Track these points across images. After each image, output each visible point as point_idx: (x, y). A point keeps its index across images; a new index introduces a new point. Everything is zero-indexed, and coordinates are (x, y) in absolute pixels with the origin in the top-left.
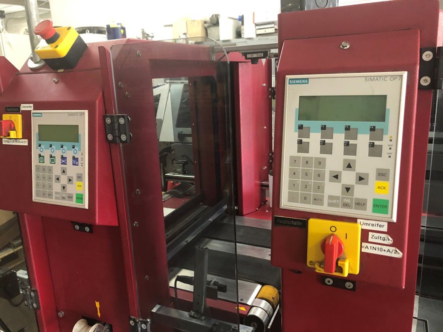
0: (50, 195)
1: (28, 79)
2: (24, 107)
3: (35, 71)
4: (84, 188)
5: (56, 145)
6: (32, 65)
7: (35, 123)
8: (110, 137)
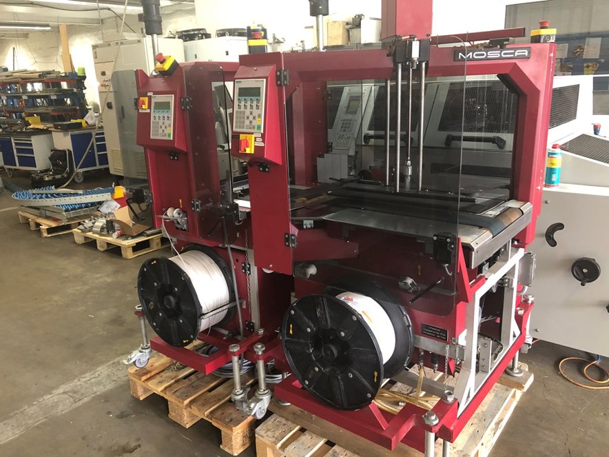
0: (158, 135)
1: (152, 81)
2: (149, 94)
3: (155, 76)
4: (171, 130)
5: (161, 111)
6: (154, 74)
7: (153, 101)
8: (183, 108)
